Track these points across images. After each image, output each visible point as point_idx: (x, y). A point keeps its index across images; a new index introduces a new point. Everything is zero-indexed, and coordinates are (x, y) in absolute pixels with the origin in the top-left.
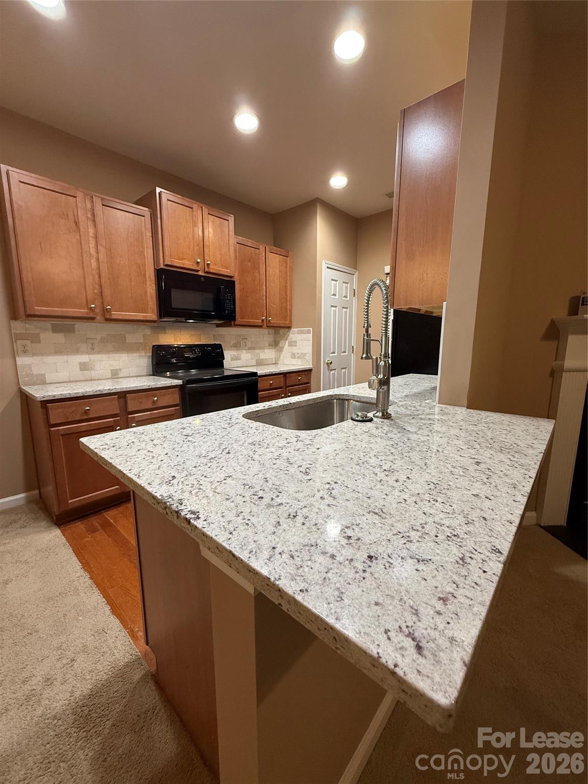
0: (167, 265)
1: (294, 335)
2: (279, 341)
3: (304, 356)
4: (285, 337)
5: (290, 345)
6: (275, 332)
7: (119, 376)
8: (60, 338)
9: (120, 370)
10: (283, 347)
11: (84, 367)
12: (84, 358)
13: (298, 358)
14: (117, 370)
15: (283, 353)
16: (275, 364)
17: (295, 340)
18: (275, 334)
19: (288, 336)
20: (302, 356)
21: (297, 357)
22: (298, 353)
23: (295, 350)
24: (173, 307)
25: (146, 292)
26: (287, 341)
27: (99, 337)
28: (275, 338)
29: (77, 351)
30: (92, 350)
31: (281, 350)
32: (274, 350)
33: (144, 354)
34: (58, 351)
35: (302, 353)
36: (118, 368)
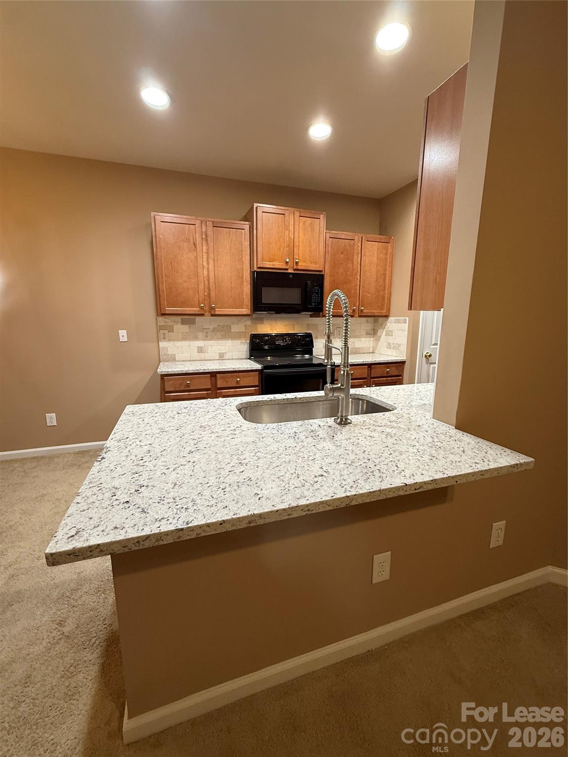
0: (259, 268)
1: (391, 324)
2: (377, 330)
3: (399, 347)
4: (382, 326)
5: (387, 335)
6: (374, 320)
7: (225, 358)
8: (185, 328)
9: (226, 353)
10: (380, 336)
11: (200, 350)
12: (200, 343)
13: (394, 348)
15: (380, 342)
17: (392, 329)
18: (374, 322)
19: (386, 325)
20: (397, 347)
21: (392, 347)
22: (393, 344)
23: (391, 339)
24: (263, 302)
25: (242, 292)
26: (385, 330)
27: (211, 327)
28: (374, 327)
29: (196, 338)
30: (206, 337)
31: (378, 340)
32: (372, 339)
33: (244, 341)
34: (184, 338)
36: (224, 352)
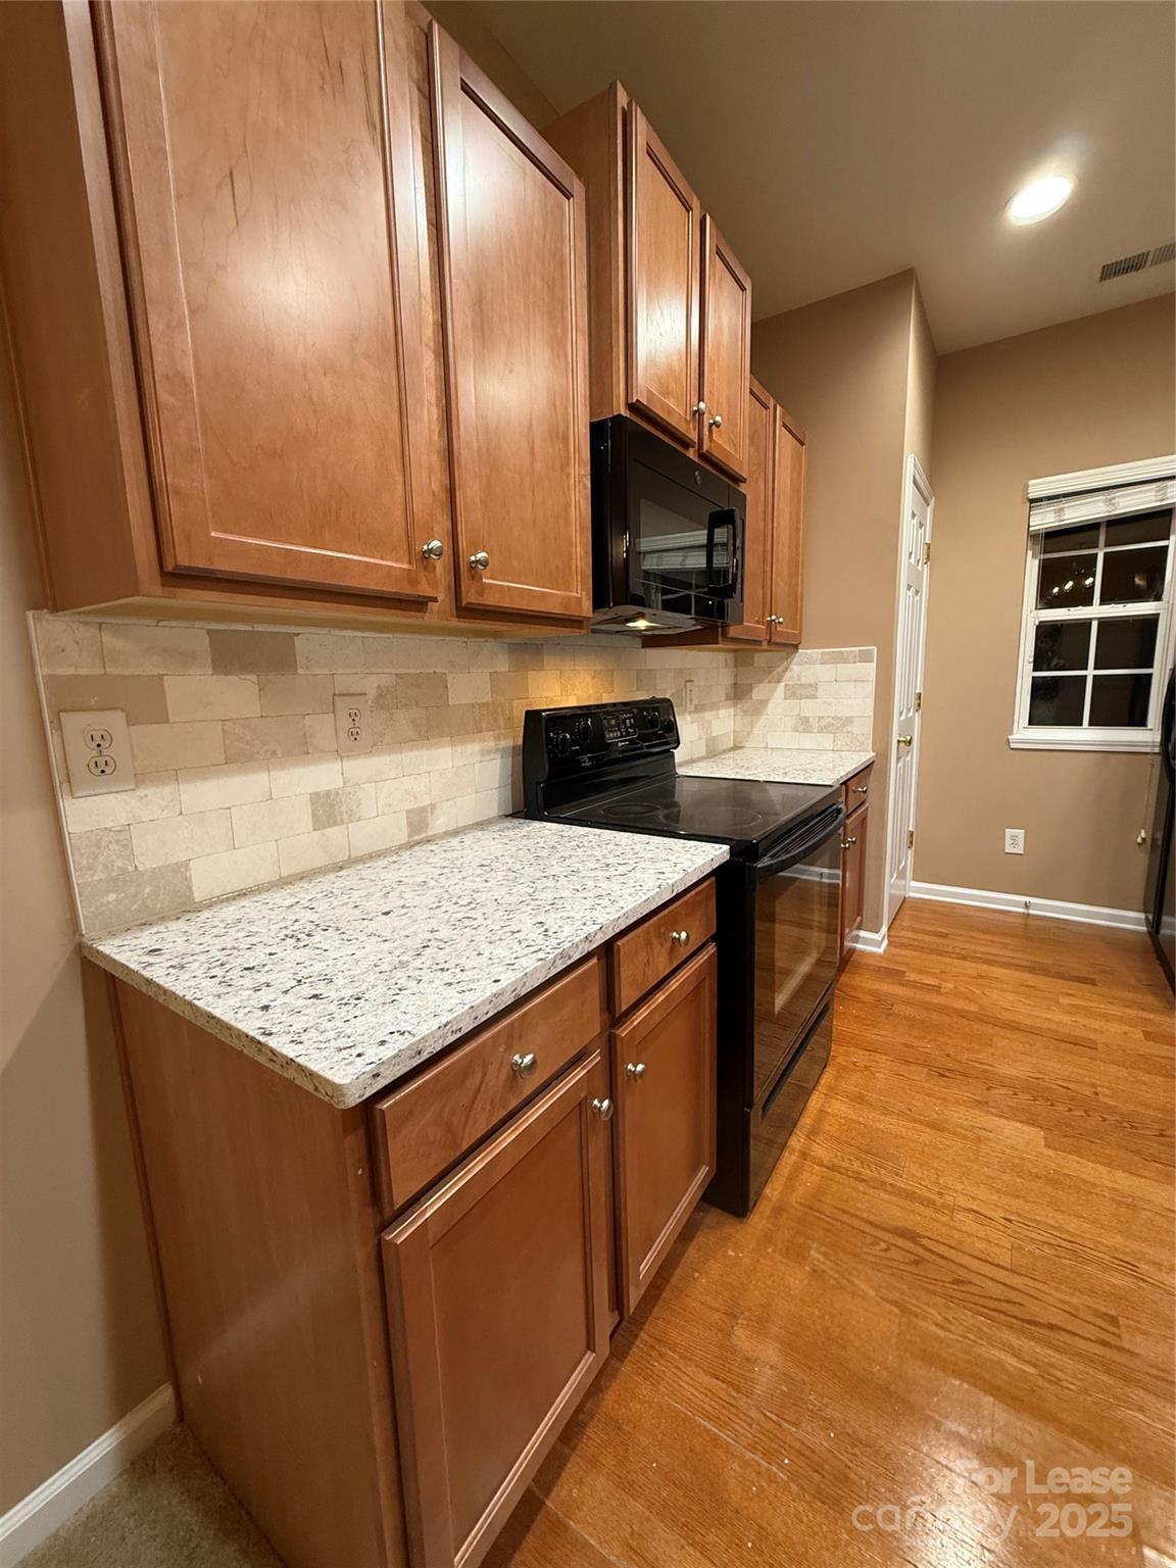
0: (634, 407)
1: (807, 665)
2: (750, 687)
3: (844, 725)
4: (771, 673)
5: (792, 694)
6: (736, 661)
7: (430, 833)
9: (433, 807)
10: (764, 703)
11: (327, 810)
12: (323, 775)
13: (821, 730)
14: (423, 810)
15: (764, 717)
16: (735, 748)
17: (810, 681)
18: (735, 666)
19: (786, 669)
21: (815, 729)
22: (820, 718)
23: (808, 708)
26: (782, 685)
27: (370, 685)
28: (735, 676)
29: (301, 750)
30: (354, 742)
31: (758, 709)
32: (732, 710)
35: (835, 718)
36: (426, 802)
